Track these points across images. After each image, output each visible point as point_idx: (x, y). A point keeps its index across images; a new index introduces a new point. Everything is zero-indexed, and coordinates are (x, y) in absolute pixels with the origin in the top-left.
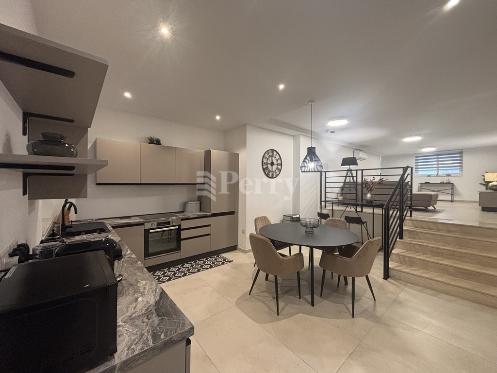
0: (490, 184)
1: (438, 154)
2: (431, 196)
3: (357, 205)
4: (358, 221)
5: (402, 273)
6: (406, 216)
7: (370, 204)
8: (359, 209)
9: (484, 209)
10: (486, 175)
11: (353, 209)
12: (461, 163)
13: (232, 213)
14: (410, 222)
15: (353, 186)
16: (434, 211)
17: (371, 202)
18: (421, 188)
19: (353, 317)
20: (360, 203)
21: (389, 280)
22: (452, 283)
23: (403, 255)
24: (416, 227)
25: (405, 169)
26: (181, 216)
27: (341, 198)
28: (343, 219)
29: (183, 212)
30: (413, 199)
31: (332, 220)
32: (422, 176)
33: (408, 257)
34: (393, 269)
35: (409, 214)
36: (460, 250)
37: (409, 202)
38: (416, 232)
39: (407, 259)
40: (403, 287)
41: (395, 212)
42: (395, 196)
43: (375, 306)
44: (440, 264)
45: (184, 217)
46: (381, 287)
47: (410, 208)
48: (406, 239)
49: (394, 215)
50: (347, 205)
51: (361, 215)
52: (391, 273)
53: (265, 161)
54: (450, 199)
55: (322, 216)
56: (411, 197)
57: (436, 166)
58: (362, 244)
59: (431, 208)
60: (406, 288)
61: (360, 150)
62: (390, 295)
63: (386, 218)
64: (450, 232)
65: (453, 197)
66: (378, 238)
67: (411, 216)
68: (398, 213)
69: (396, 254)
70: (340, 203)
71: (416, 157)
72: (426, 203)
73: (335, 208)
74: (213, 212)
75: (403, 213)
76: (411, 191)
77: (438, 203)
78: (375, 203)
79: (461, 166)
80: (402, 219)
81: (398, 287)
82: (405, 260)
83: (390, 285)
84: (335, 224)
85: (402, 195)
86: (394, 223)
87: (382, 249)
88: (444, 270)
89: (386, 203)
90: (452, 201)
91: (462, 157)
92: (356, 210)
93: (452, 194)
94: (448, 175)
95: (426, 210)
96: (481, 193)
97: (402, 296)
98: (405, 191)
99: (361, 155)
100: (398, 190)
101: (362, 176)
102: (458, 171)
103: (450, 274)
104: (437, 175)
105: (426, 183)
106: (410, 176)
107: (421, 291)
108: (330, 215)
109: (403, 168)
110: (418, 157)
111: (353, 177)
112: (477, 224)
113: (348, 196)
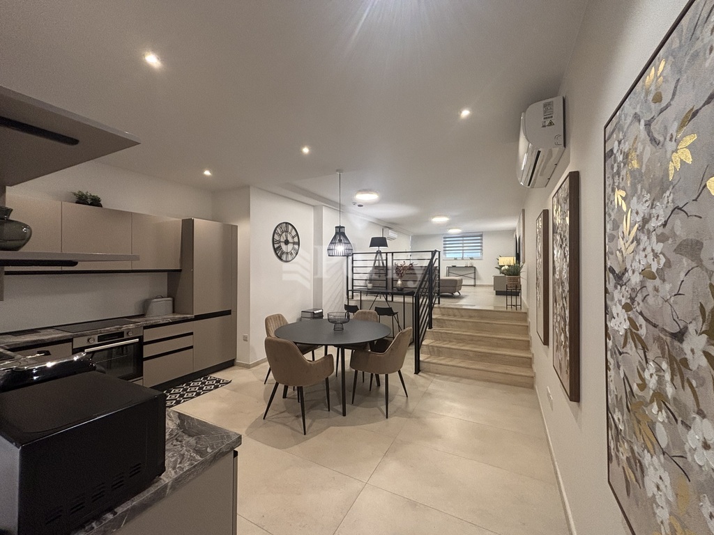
0: (503, 268)
1: (463, 236)
2: (456, 281)
3: (387, 294)
4: (388, 312)
5: (431, 365)
6: (434, 304)
7: (401, 292)
8: (389, 298)
9: (498, 293)
10: (500, 258)
11: (383, 299)
12: (481, 246)
13: (228, 313)
14: (439, 310)
15: (382, 271)
16: (459, 297)
17: (402, 289)
18: (448, 273)
19: (387, 417)
20: (390, 291)
21: (420, 374)
22: (472, 367)
23: (432, 346)
24: (443, 315)
25: (434, 253)
26: (142, 322)
27: (370, 286)
28: (373, 311)
29: (142, 315)
30: (441, 285)
31: (362, 313)
32: (449, 260)
33: (437, 347)
34: (423, 362)
35: (437, 302)
36: (479, 335)
37: (437, 289)
38: (444, 320)
39: (436, 349)
40: (432, 378)
41: (425, 300)
42: (424, 283)
43: (407, 402)
44: (462, 350)
45: (149, 323)
46: (413, 383)
47: (438, 294)
48: (435, 328)
49: (424, 303)
50: (377, 293)
51: (391, 305)
52: (422, 365)
53: (277, 237)
54: (473, 284)
55: (350, 309)
56: (439, 283)
57: (461, 248)
58: (394, 338)
59: (457, 294)
60: (435, 379)
61: (390, 228)
62: (421, 389)
63: (417, 306)
64: (471, 317)
65: (475, 282)
66: (410, 328)
67: (439, 303)
68: (428, 301)
69: (426, 345)
70: (369, 292)
71: (444, 238)
72: (451, 289)
73: (364, 298)
74: (196, 313)
75: (432, 301)
76: (439, 276)
77: (463, 288)
78: (406, 291)
79: (481, 250)
80: (431, 307)
81: (428, 379)
82: (434, 351)
83: (421, 379)
84: (365, 318)
85: (431, 281)
86: (424, 311)
87: (413, 342)
88: (465, 355)
89: (416, 291)
90: (474, 286)
91: (481, 239)
92: (386, 299)
93: (475, 279)
94: (472, 259)
95: (452, 297)
96: (496, 278)
97: (432, 387)
98: (433, 277)
99: (391, 234)
100: (427, 276)
101: (393, 260)
102: (479, 255)
103: (470, 359)
104: (463, 259)
105: (453, 266)
106: (437, 260)
107: (447, 380)
108: (359, 308)
109: (432, 252)
110: (446, 238)
111: (382, 260)
112: (491, 308)
113: (378, 283)
